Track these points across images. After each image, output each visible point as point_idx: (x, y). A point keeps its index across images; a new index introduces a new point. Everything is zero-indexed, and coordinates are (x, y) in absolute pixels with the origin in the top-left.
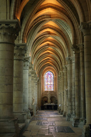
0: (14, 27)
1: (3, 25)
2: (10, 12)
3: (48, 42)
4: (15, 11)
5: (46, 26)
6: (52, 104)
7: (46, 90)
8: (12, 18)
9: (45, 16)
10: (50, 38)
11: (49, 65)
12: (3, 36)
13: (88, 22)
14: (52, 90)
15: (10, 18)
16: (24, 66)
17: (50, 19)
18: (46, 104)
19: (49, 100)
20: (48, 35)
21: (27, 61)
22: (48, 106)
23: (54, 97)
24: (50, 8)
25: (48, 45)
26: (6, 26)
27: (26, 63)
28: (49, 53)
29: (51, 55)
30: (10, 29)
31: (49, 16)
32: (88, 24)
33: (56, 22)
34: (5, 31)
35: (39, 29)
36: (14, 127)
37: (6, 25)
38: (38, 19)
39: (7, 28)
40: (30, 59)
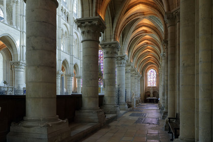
0: (97, 24)
1: (87, 23)
2: (92, 10)
3: (146, 41)
4: (96, 7)
5: (142, 25)
6: (154, 98)
7: (149, 85)
8: (94, 15)
9: (138, 14)
10: (147, 37)
11: (151, 63)
12: (87, 34)
13: (172, 11)
14: (155, 85)
15: (92, 16)
16: (121, 63)
17: (143, 16)
18: (149, 98)
19: (152, 95)
20: (144, 34)
21: (123, 59)
22: (150, 99)
23: (156, 92)
24: (140, 5)
25: (147, 43)
26: (89, 24)
27: (123, 61)
28: (149, 52)
29: (151, 54)
30: (93, 26)
31: (142, 14)
32: (172, 13)
33: (150, 19)
34: (89, 29)
35: (133, 28)
36: (97, 117)
37: (89, 22)
38: (131, 18)
39: (90, 26)
40: (127, 57)
